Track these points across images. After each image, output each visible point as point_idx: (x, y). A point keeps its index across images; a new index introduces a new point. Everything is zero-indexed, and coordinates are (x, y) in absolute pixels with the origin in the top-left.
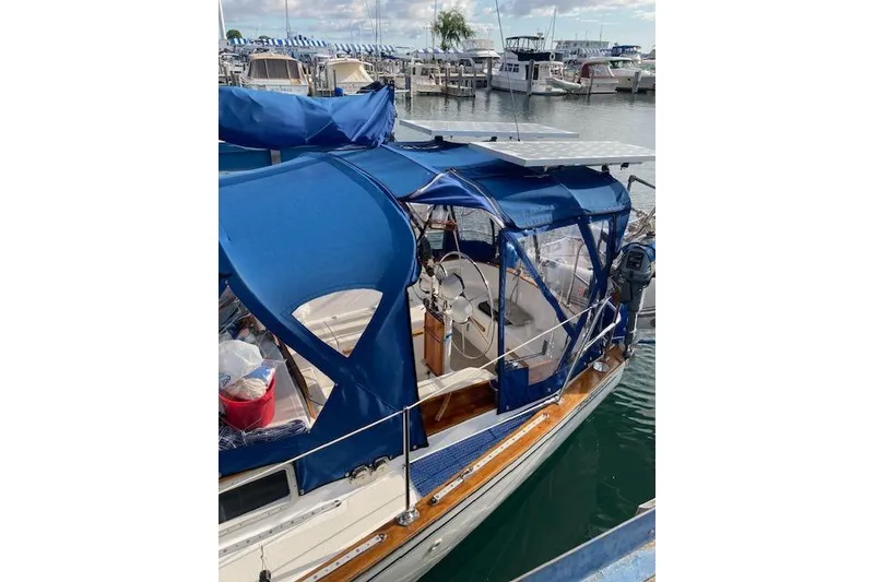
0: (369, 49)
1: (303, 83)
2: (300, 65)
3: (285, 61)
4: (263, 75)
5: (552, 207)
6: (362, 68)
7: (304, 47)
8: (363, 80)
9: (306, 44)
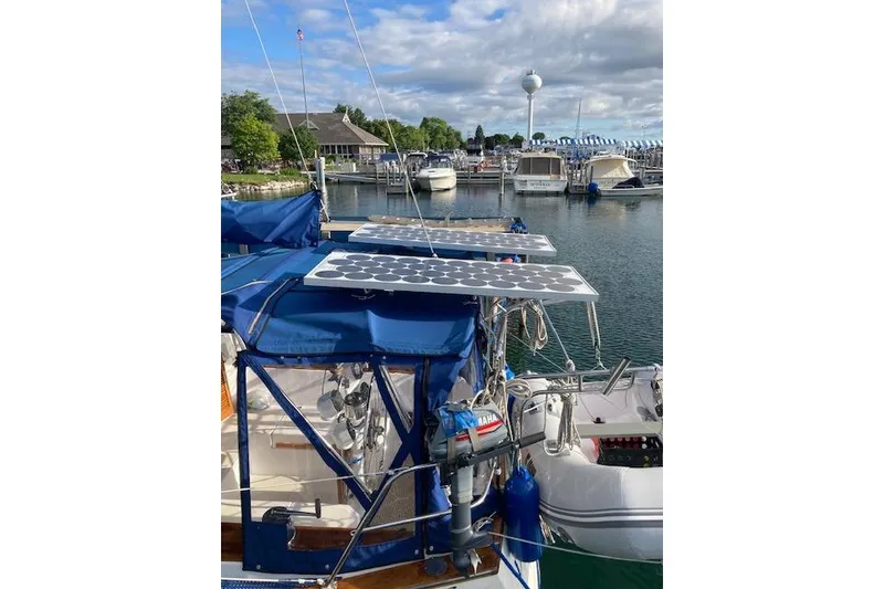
0: (636, 145)
1: (562, 178)
2: (563, 162)
3: (549, 159)
4: (527, 172)
5: (339, 336)
6: (625, 165)
7: (595, 145)
8: (624, 176)
9: (597, 142)
